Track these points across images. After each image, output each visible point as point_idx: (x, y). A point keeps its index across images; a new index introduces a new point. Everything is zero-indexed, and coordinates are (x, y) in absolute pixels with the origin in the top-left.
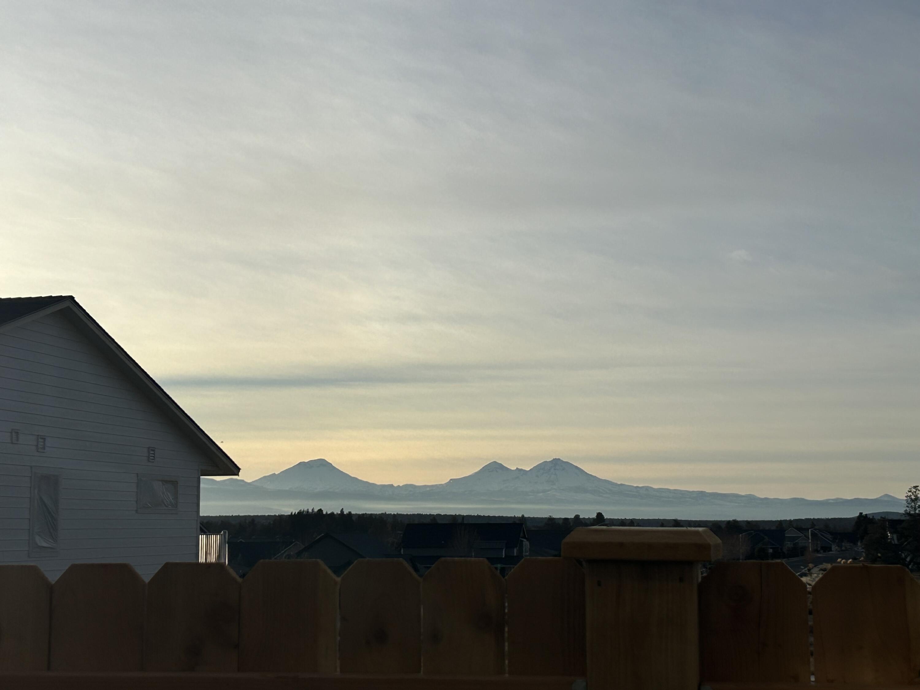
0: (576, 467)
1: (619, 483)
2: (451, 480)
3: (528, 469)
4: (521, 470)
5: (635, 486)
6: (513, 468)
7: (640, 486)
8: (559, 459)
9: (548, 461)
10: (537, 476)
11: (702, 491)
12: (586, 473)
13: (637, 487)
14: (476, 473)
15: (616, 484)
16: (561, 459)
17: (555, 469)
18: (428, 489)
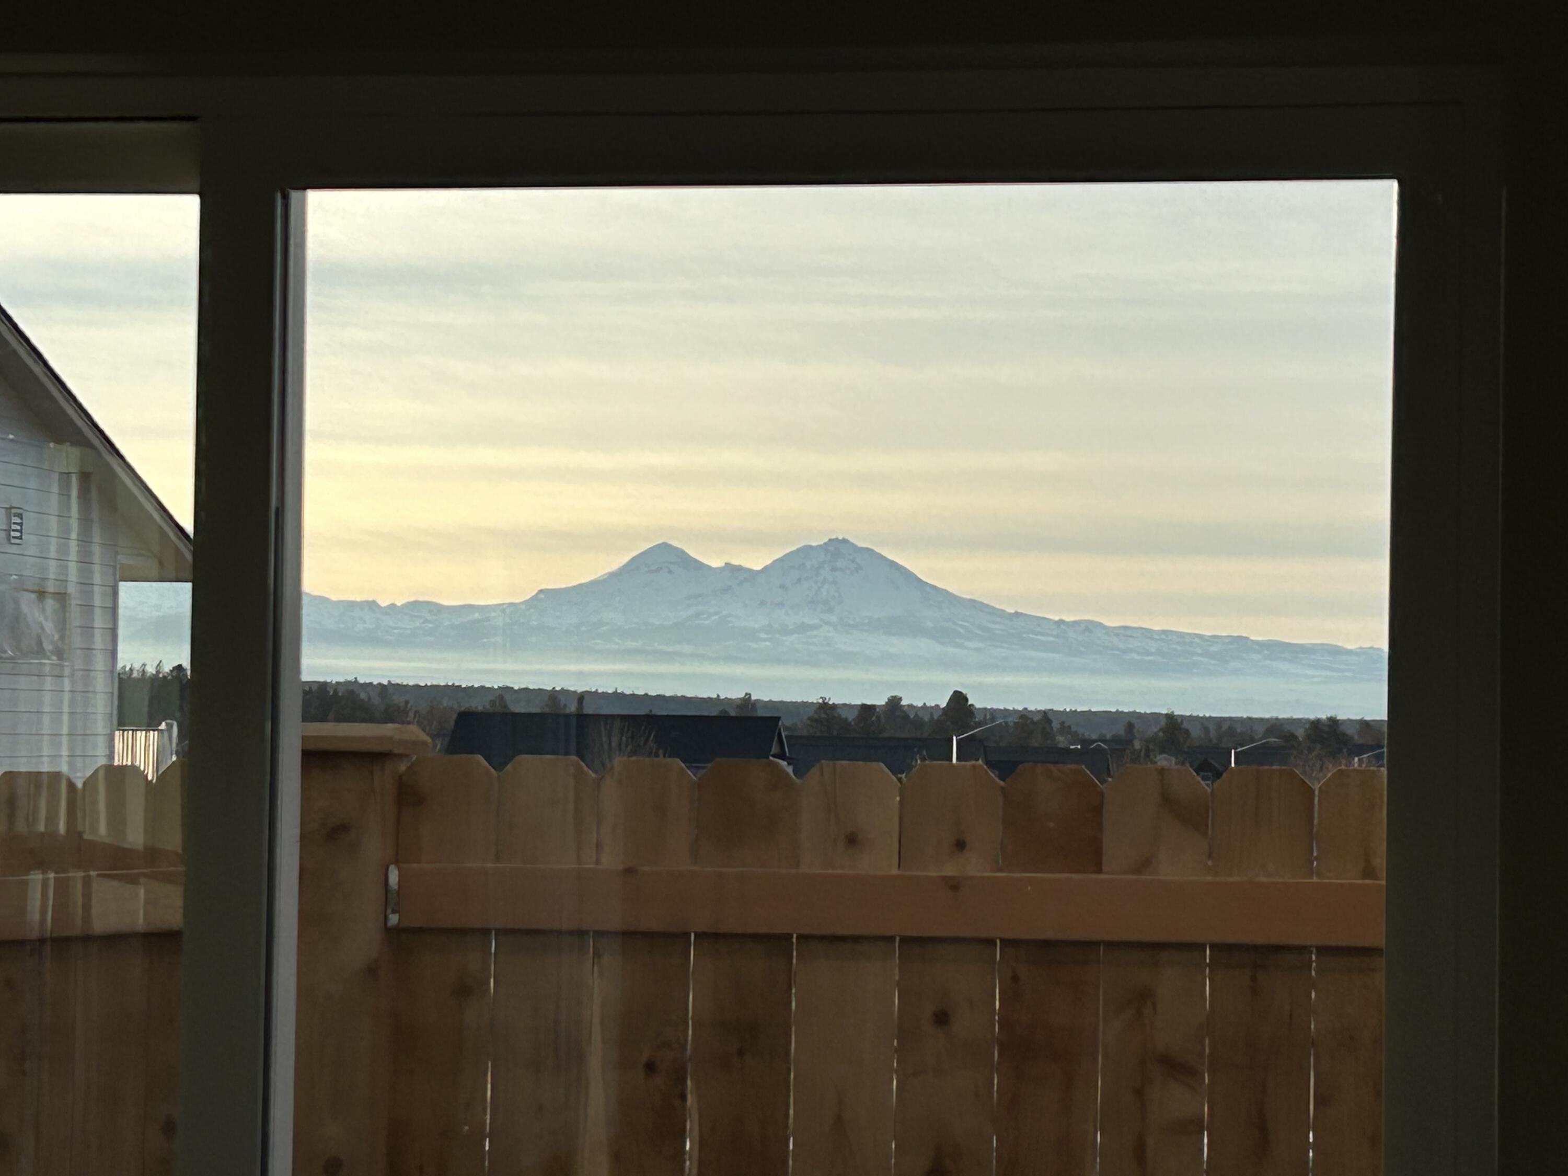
0: (893, 564)
1: (1011, 610)
2: (541, 591)
3: (757, 567)
4: (739, 568)
5: (1057, 618)
6: (716, 563)
7: (1069, 618)
8: (845, 541)
9: (814, 544)
10: (783, 587)
11: (1240, 638)
12: (920, 580)
13: (1061, 622)
14: (612, 575)
15: (1002, 614)
16: (851, 540)
17: (834, 569)
18: (477, 616)
